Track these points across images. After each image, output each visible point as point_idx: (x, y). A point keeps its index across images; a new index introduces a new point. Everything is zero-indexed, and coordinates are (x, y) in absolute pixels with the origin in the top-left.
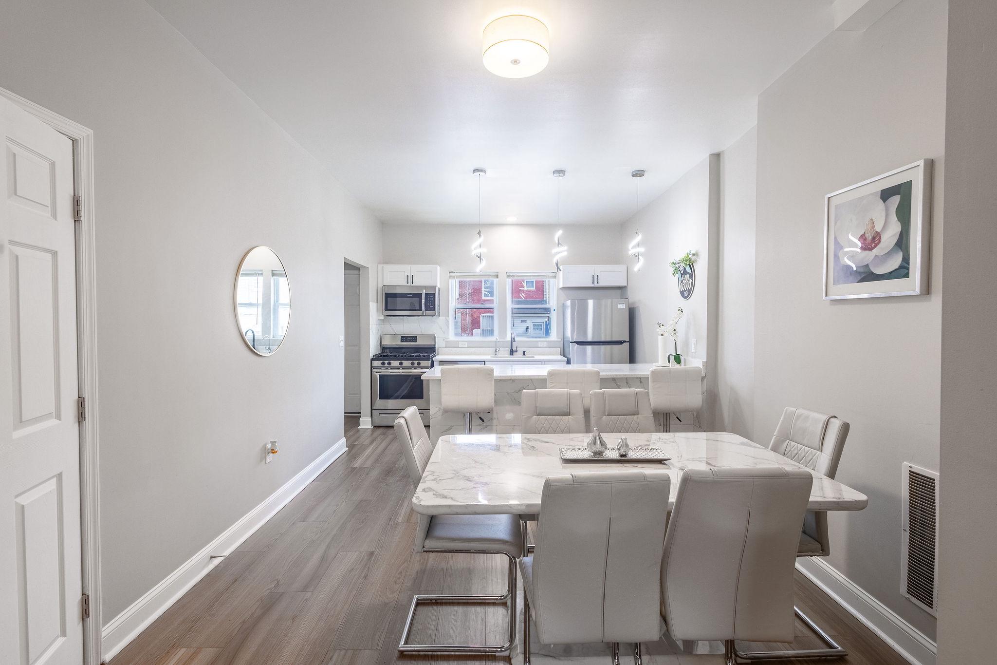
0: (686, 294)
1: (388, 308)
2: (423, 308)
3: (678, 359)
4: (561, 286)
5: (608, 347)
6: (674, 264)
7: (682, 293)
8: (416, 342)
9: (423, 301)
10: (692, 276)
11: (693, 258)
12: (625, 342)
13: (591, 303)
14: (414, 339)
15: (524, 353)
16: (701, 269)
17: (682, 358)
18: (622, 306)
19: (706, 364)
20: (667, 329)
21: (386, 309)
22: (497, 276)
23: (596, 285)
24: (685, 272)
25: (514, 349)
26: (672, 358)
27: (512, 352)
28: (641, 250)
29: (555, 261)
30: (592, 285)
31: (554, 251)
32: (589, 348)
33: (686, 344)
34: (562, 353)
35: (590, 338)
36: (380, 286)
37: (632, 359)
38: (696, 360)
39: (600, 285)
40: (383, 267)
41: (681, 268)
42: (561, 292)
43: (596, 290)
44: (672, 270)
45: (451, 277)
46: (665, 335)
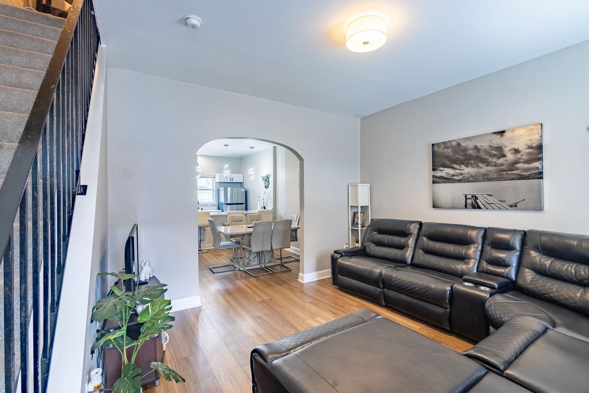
0: (267, 187)
3: (264, 208)
4: (218, 181)
5: (236, 205)
6: (262, 177)
7: (265, 187)
10: (268, 182)
11: (269, 176)
12: (244, 203)
13: (229, 189)
15: (202, 209)
16: (271, 180)
17: (266, 208)
18: (243, 190)
19: (273, 209)
20: (261, 198)
24: (266, 180)
26: (263, 208)
28: (253, 173)
29: (225, 176)
30: (231, 182)
31: (225, 172)
32: (228, 206)
33: (267, 203)
34: (218, 209)
35: (229, 202)
37: (246, 209)
38: (270, 207)
39: (233, 181)
41: (265, 179)
42: (217, 183)
43: (232, 183)
44: (262, 179)
46: (260, 200)
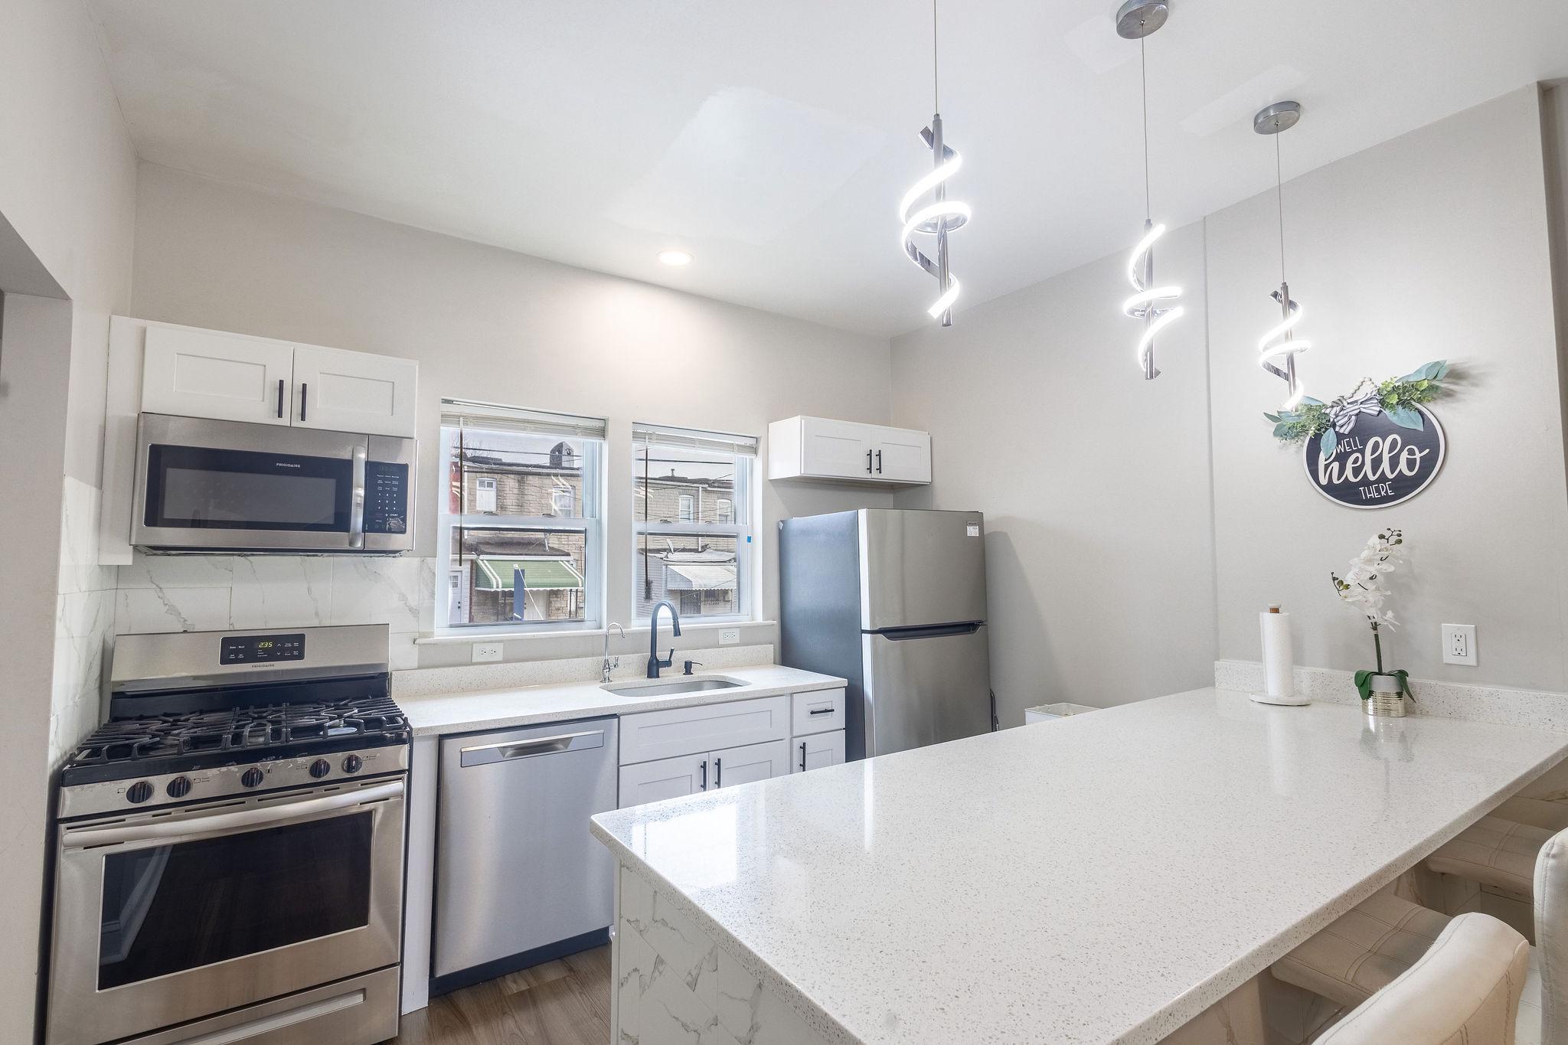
1: (166, 516)
2: (358, 520)
8: (301, 657)
9: (359, 493)
14: (290, 645)
15: (688, 666)
18: (973, 531)
21: (154, 517)
22: (602, 433)
23: (875, 475)
25: (662, 655)
27: (654, 668)
30: (867, 477)
34: (779, 657)
36: (123, 409)
39: (882, 476)
40: (144, 331)
45: (446, 418)
